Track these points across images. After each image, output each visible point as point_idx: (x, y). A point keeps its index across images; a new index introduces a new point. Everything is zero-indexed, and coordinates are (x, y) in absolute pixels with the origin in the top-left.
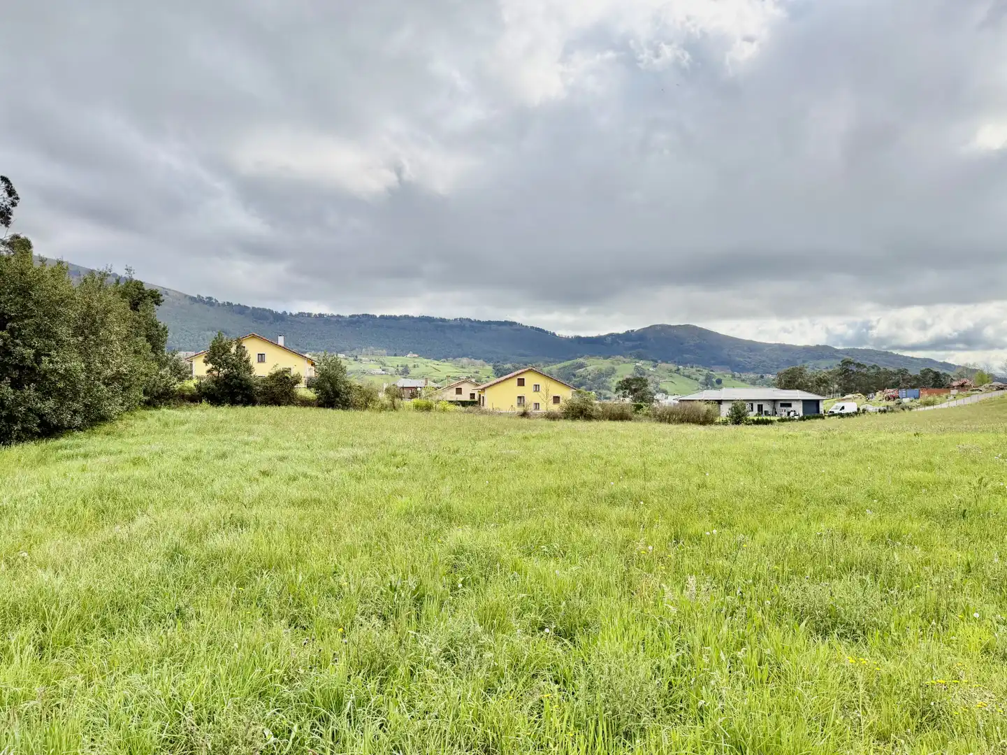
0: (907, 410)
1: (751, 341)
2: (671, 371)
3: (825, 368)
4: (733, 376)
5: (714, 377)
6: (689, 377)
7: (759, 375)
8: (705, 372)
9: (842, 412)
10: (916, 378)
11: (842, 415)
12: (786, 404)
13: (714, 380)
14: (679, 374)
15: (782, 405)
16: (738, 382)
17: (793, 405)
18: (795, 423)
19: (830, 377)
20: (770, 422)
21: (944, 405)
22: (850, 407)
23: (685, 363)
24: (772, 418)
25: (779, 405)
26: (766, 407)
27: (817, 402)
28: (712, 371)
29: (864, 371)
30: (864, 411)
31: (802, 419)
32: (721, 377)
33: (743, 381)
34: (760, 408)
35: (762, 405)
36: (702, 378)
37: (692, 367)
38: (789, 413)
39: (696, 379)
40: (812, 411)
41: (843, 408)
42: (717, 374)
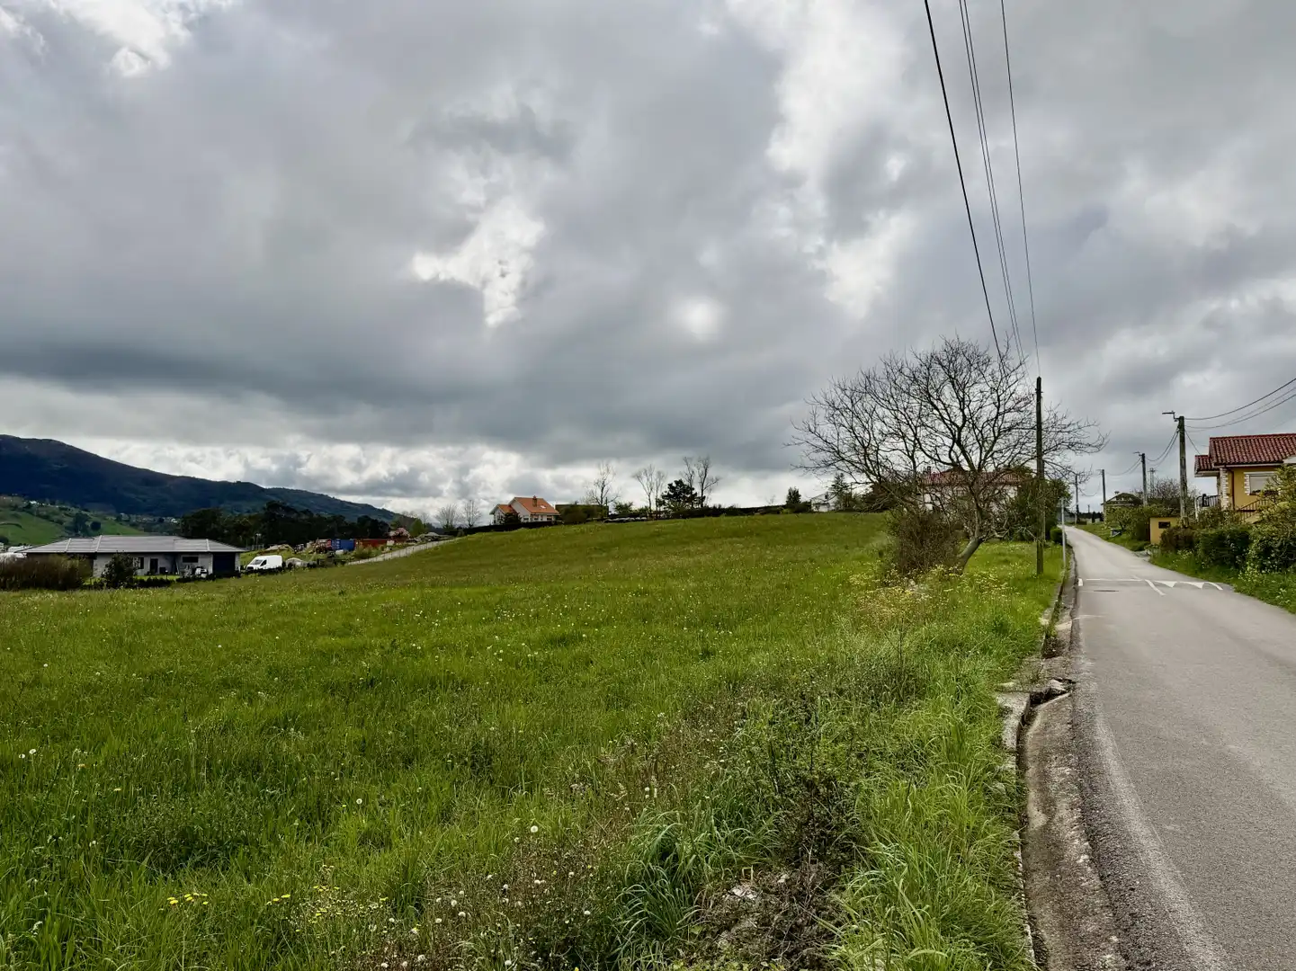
0: (339, 565)
1: (147, 471)
2: (15, 508)
3: (247, 511)
4: (119, 519)
5: (86, 518)
6: (47, 518)
7: (157, 518)
8: (75, 511)
9: (264, 567)
10: (351, 527)
11: (261, 572)
12: (192, 557)
13: (89, 524)
14: (31, 513)
15: (186, 560)
16: (126, 528)
17: (200, 560)
18: (201, 585)
19: (251, 523)
20: (168, 583)
21: (380, 559)
22: (274, 561)
23: (40, 497)
24: (170, 578)
25: (181, 560)
26: (162, 563)
27: (233, 555)
28: (86, 510)
29: (294, 516)
30: (290, 565)
31: (210, 577)
32: (98, 520)
33: (134, 525)
34: (154, 564)
35: (156, 560)
36: (68, 521)
37: (53, 503)
38: (194, 570)
39: (60, 522)
40: (224, 566)
41: (265, 562)
42: (93, 515)
